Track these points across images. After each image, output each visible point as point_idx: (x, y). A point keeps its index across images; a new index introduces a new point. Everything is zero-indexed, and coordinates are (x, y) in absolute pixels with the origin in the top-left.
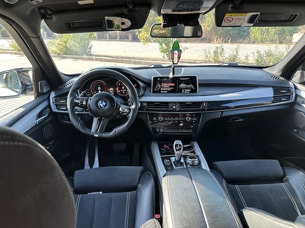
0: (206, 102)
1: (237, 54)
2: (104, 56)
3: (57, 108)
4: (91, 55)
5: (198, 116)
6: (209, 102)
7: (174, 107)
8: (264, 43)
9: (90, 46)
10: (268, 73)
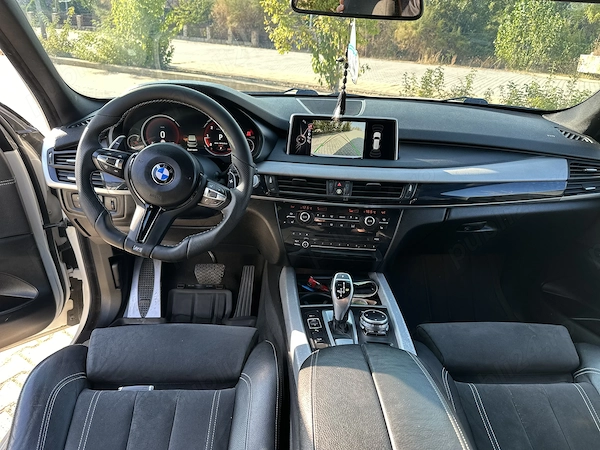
0: (414, 184)
1: (469, 87)
2: (197, 73)
3: (58, 177)
4: (171, 69)
5: (393, 215)
6: (420, 184)
7: (339, 191)
8: (521, 70)
9: (169, 49)
10: (556, 127)
